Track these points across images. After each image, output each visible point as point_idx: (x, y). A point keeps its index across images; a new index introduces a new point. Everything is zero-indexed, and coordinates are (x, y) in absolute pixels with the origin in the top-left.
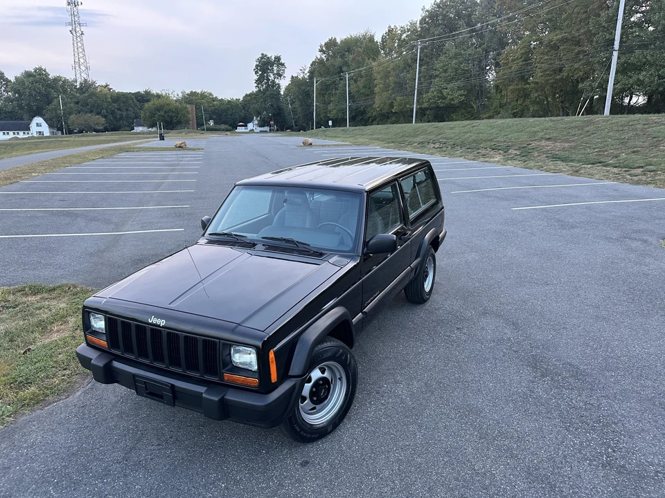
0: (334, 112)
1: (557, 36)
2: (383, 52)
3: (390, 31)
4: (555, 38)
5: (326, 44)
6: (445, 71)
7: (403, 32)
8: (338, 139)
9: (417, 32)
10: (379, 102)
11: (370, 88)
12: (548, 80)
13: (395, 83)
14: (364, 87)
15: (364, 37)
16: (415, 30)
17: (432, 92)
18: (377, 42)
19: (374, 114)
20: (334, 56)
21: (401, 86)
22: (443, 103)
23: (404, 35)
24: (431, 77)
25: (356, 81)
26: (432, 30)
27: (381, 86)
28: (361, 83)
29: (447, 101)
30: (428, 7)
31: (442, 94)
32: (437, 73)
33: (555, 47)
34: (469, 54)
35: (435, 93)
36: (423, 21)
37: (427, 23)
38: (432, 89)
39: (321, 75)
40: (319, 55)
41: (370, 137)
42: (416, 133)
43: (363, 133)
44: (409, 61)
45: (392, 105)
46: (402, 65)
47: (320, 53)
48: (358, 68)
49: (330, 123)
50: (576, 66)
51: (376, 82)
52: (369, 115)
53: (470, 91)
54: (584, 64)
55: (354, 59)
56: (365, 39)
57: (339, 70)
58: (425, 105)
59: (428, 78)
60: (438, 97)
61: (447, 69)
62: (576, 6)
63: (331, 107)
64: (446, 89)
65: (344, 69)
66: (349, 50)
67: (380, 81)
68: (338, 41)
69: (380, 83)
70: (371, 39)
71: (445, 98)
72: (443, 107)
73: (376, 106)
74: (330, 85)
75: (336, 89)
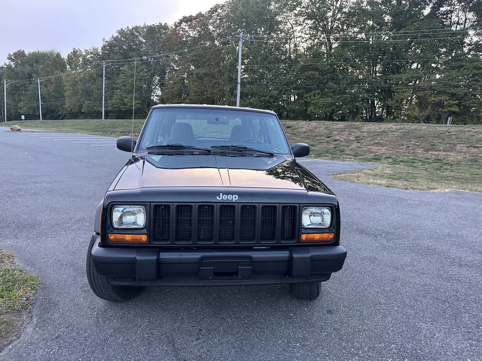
0: (25, 108)
1: (202, 71)
2: (69, 66)
3: (75, 52)
4: (201, 72)
5: (14, 54)
6: (125, 86)
7: (87, 53)
8: (41, 128)
9: (99, 55)
10: (69, 104)
11: (59, 93)
12: (198, 99)
13: (83, 90)
14: (54, 91)
15: (51, 53)
16: (98, 53)
17: (115, 99)
18: (64, 59)
19: (64, 112)
20: (23, 64)
21: (87, 93)
22: (124, 108)
23: (88, 56)
24: (113, 88)
25: (46, 86)
26: (112, 55)
27: (70, 91)
28: (51, 88)
29: (127, 107)
30: (108, 39)
31: (123, 101)
32: (119, 86)
33: (201, 78)
34: (142, 76)
35: (118, 100)
36: (104, 48)
37: (107, 50)
38: (115, 97)
39: (10, 78)
40: (8, 62)
41: (72, 127)
42: (115, 126)
43: (64, 125)
44: (95, 75)
45: (81, 107)
46: (87, 78)
47: (8, 60)
48: (48, 76)
49: (23, 117)
50: (215, 91)
51: (65, 88)
52: (60, 113)
53: (143, 101)
54: (219, 91)
55: (43, 69)
56: (51, 54)
57: (28, 76)
58: (110, 108)
59: (111, 89)
60: (120, 103)
61: (125, 84)
62: (212, 55)
63: (21, 104)
64: (126, 98)
65: (34, 75)
66: (37, 61)
67: (69, 88)
68: (27, 53)
69: (70, 90)
70: (58, 55)
71: (125, 104)
72: (124, 111)
73: (66, 106)
74: (20, 87)
75: (26, 91)
